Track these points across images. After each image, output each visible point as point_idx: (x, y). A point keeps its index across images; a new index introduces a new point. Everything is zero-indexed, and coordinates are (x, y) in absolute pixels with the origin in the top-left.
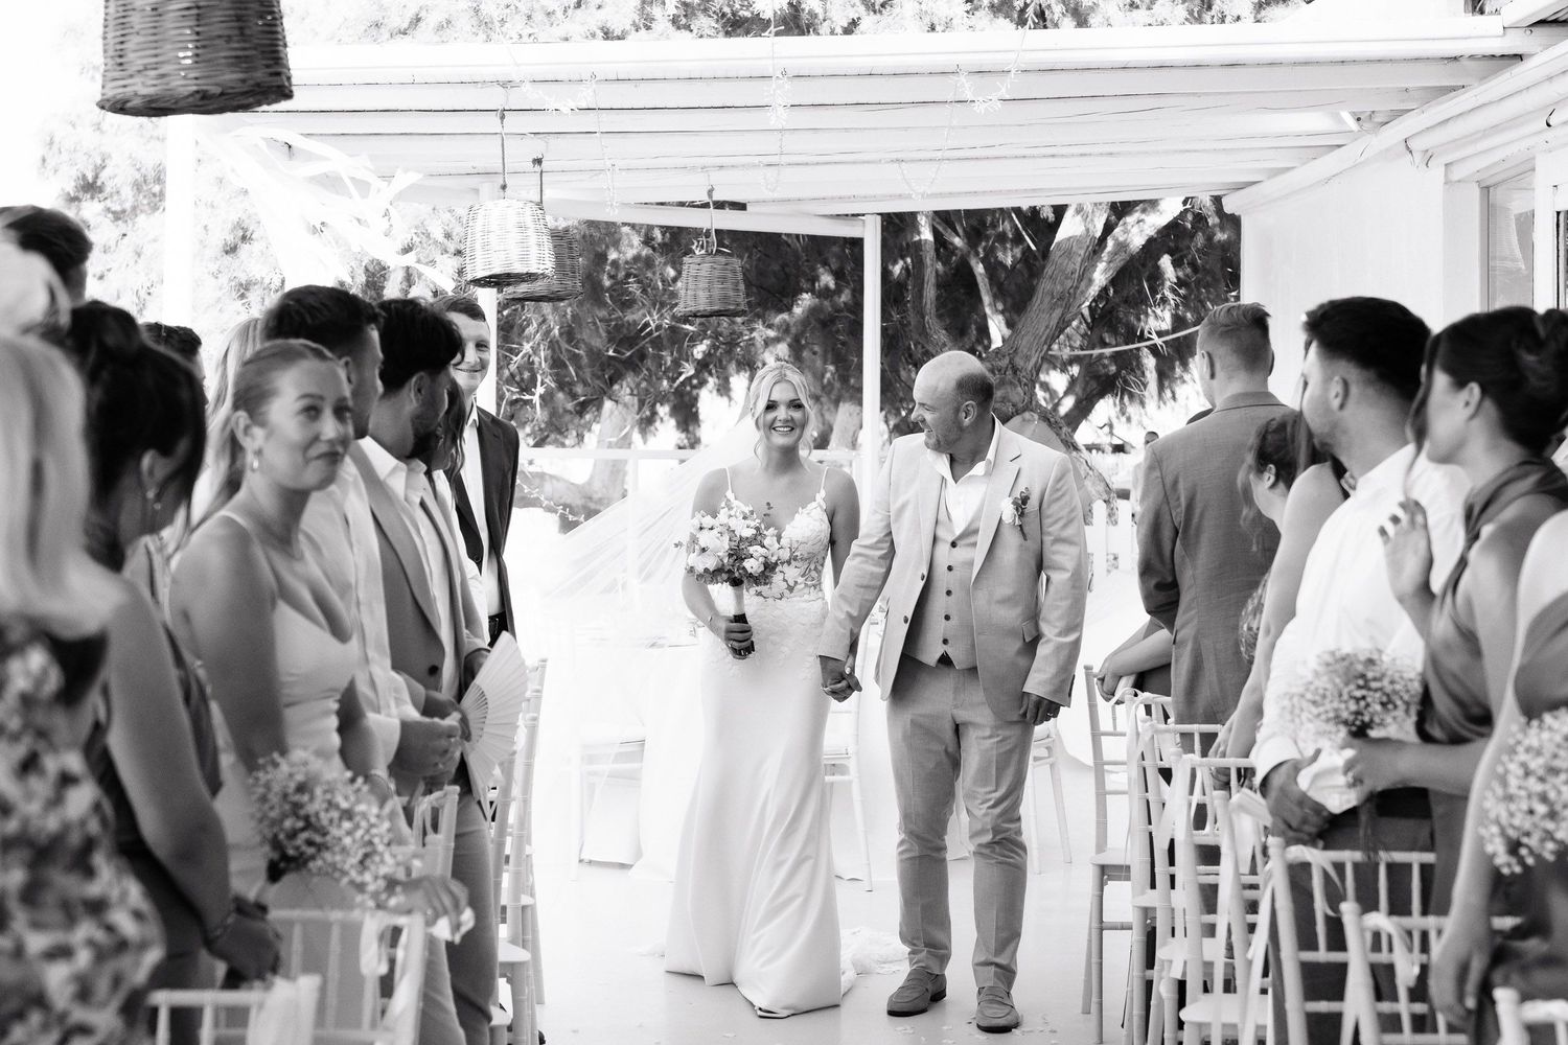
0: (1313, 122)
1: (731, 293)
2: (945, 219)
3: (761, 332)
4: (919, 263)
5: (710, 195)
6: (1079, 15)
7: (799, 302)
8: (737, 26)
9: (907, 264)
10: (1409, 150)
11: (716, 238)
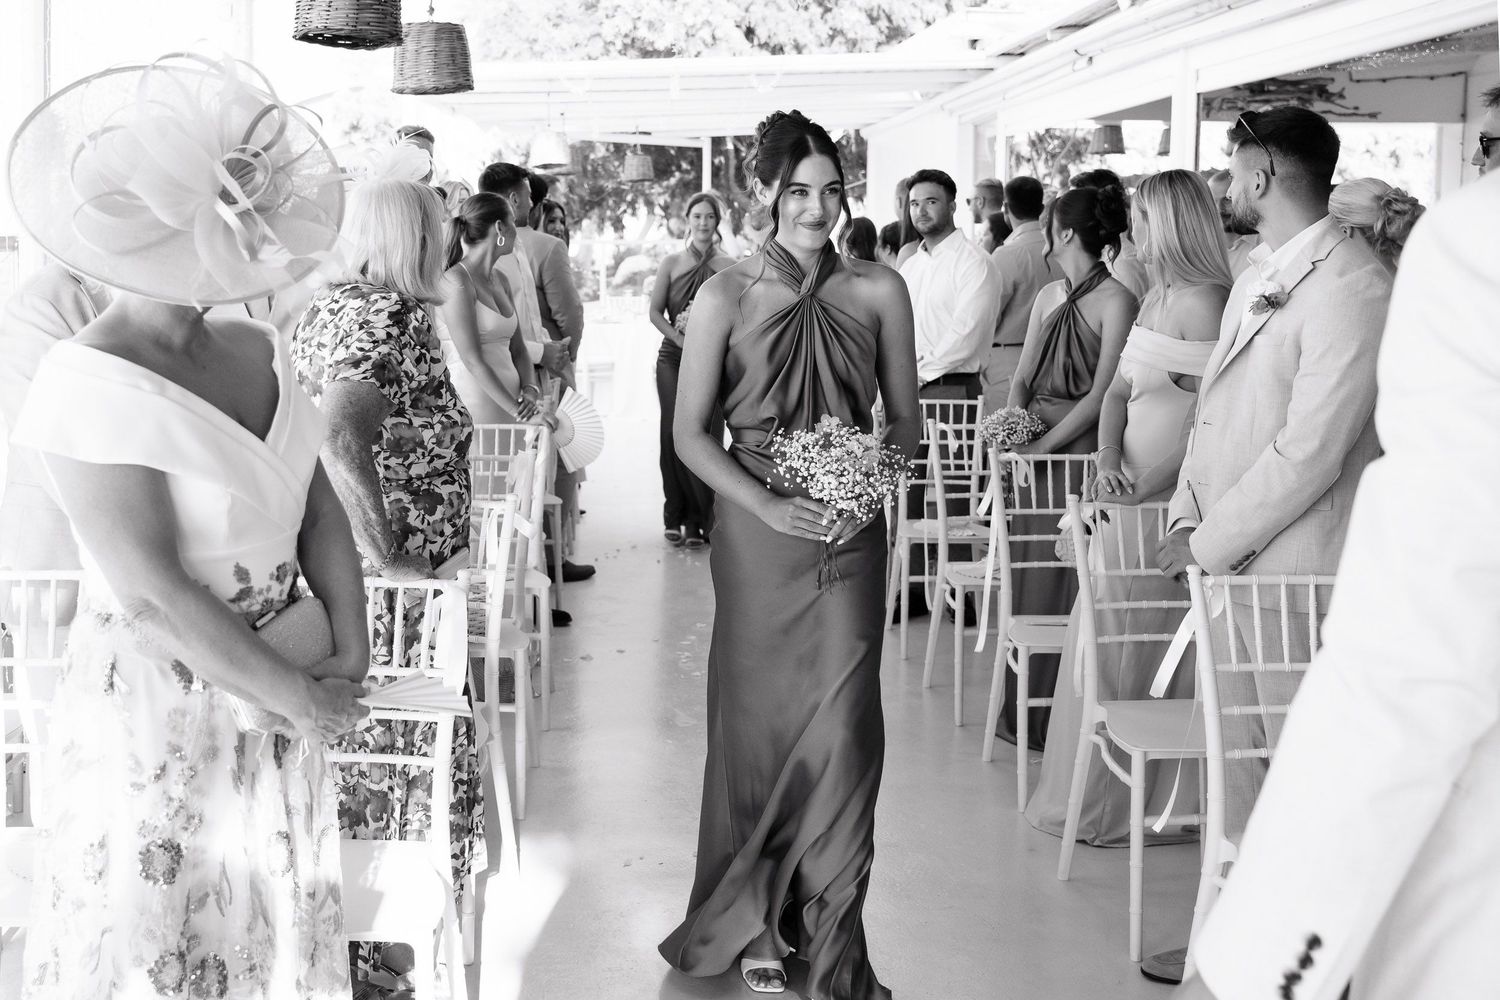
0: (902, 97)
1: (647, 172)
2: (738, 139)
3: (657, 189)
4: (727, 159)
5: (637, 127)
6: (798, 49)
7: (674, 176)
8: (646, 54)
9: (722, 159)
10: (943, 109)
11: (639, 147)
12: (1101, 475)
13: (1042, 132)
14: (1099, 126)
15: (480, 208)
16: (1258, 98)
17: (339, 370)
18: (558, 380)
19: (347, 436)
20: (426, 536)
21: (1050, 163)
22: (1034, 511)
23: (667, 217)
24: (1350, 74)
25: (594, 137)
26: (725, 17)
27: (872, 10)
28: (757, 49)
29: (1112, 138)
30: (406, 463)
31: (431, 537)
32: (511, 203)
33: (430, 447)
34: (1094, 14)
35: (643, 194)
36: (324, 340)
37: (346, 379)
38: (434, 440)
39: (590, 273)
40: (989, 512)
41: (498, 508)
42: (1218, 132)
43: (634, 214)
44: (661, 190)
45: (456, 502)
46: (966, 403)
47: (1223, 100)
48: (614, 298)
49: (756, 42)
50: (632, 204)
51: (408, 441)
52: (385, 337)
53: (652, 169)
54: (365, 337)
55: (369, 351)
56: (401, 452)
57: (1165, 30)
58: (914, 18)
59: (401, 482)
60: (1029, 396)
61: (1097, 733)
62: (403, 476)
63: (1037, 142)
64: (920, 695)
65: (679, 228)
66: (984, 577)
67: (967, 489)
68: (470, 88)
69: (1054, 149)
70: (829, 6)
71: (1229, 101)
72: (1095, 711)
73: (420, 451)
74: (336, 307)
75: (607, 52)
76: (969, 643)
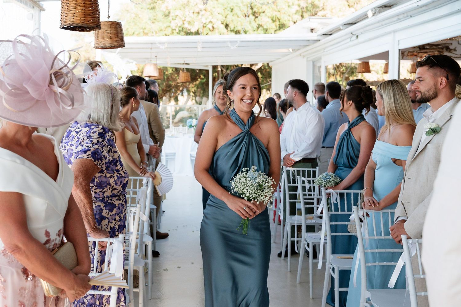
0: (285, 51)
1: (188, 79)
2: (222, 66)
3: (191, 85)
4: (218, 74)
5: (184, 62)
6: (245, 32)
7: (198, 80)
8: (188, 33)
9: (216, 74)
10: (301, 55)
11: (185, 69)
12: (366, 199)
13: (338, 64)
14: (360, 62)
15: (126, 93)
16: (422, 51)
17: (79, 155)
18: (155, 159)
19: (81, 179)
20: (109, 220)
21: (342, 76)
22: (340, 212)
23: (195, 96)
24: (458, 41)
25: (168, 65)
26: (217, 20)
27: (273, 17)
28: (229, 32)
29: (366, 67)
30: (103, 191)
31: (111, 221)
32: (138, 91)
33: (112, 185)
34: (358, 19)
35: (186, 87)
36: (73, 143)
37: (81, 157)
38: (114, 183)
39: (166, 118)
40: (322, 213)
41: (133, 210)
42: (407, 64)
43: (182, 95)
44: (193, 86)
45: (121, 207)
46: (312, 169)
47: (409, 52)
48: (176, 128)
49: (229, 29)
50: (182, 91)
51: (104, 182)
52: (96, 142)
53: (190, 78)
54: (89, 142)
55: (90, 147)
56: (101, 187)
57: (385, 25)
58: (289, 20)
59: (100, 199)
60: (336, 167)
61: (367, 302)
62: (101, 196)
63: (337, 68)
64: (295, 286)
65: (200, 101)
66: (320, 239)
67: (313, 204)
68: (124, 46)
69: (343, 70)
70: (257, 16)
71: (411, 52)
72: (365, 294)
73: (108, 186)
74: (78, 130)
75: (173, 33)
76: (315, 265)
